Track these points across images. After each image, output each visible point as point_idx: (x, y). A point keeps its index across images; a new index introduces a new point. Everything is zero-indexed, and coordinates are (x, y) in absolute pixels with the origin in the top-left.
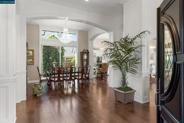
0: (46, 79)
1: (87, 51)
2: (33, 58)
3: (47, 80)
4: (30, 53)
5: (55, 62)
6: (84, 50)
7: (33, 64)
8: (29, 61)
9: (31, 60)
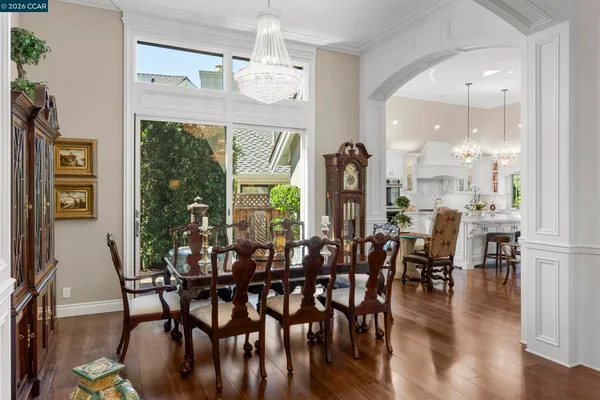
0: (160, 310)
1: (357, 152)
2: (91, 186)
3: (166, 313)
4: (73, 157)
5: (198, 201)
6: (347, 145)
7: (93, 218)
8: (69, 199)
9: (80, 196)
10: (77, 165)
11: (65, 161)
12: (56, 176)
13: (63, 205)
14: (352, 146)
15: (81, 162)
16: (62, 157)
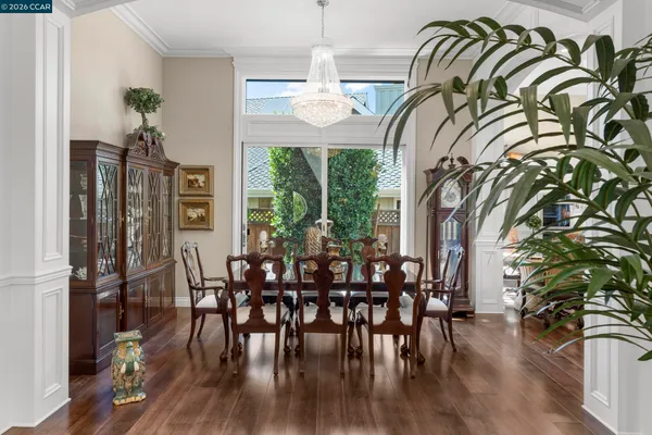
1: (458, 165)
2: (208, 204)
4: (197, 180)
6: (443, 160)
7: (209, 229)
8: (194, 213)
9: (200, 211)
10: (199, 187)
11: (191, 183)
12: (180, 195)
13: (189, 218)
14: (452, 160)
15: (202, 184)
16: (189, 181)
